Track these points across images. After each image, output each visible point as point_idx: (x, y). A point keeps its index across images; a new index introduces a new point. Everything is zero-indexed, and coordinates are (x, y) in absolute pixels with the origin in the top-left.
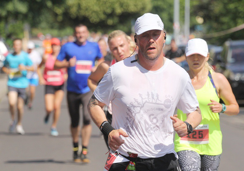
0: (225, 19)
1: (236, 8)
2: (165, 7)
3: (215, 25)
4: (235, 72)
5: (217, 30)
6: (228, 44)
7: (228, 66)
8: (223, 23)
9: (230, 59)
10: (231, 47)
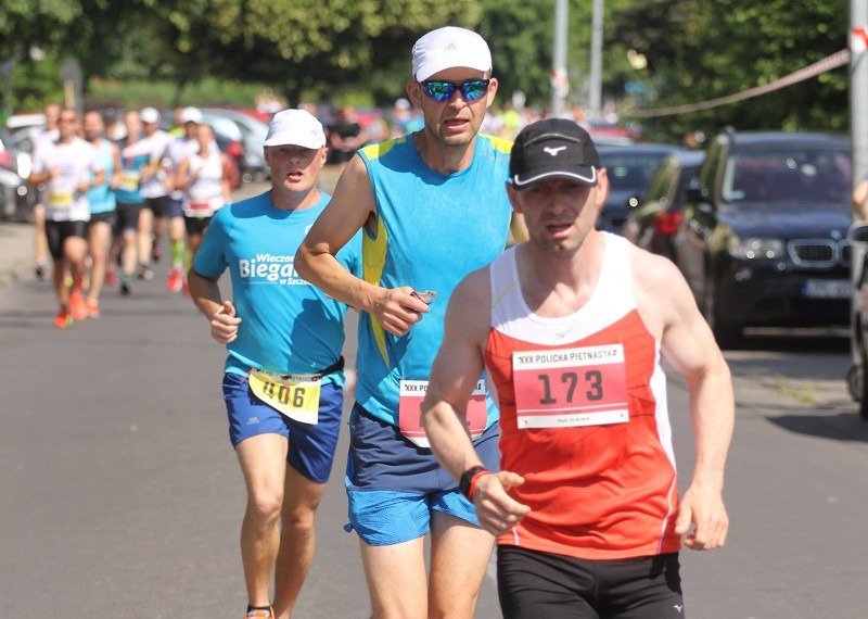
0: (720, 61)
3: (685, 79)
5: (690, 96)
6: (722, 140)
7: (723, 212)
8: (711, 74)
9: (728, 192)
10: (734, 149)
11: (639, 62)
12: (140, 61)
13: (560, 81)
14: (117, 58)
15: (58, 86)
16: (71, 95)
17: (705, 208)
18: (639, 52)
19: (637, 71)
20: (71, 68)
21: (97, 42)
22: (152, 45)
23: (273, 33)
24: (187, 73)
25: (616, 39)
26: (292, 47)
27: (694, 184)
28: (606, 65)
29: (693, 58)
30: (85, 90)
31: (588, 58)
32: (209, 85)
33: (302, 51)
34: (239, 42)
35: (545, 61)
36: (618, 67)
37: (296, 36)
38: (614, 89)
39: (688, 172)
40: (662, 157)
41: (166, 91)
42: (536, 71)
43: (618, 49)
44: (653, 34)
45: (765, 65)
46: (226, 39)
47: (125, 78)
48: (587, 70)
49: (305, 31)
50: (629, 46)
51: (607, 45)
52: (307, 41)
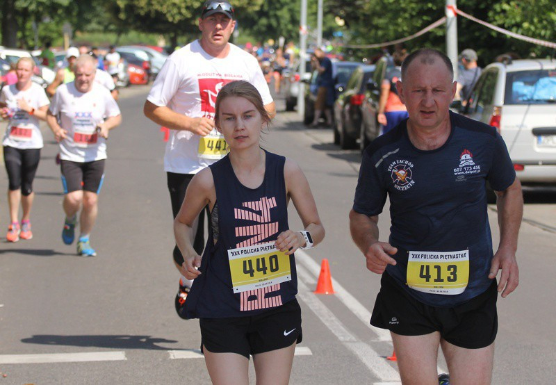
0: (381, 22)
8: (377, 28)
11: (341, 22)
12: (99, 23)
13: (304, 30)
14: (89, 21)
15: (61, 35)
16: (67, 40)
17: (376, 92)
18: (341, 18)
19: (341, 27)
20: (67, 27)
21: (80, 14)
22: (106, 16)
23: (164, 9)
24: (122, 28)
25: (330, 11)
26: (173, 17)
27: (370, 81)
28: (324, 23)
29: (367, 20)
30: (73, 37)
31: (316, 20)
32: (133, 34)
33: (178, 18)
34: (148, 14)
35: (295, 22)
36: (330, 24)
37: (175, 11)
38: (328, 34)
39: (367, 75)
40: (354, 68)
41: (112, 38)
42: (290, 27)
43: (330, 16)
44: (349, 9)
46: (142, 13)
47: (93, 31)
48: (315, 26)
49: (179, 8)
50: (336, 15)
51: (325, 14)
52: (180, 13)
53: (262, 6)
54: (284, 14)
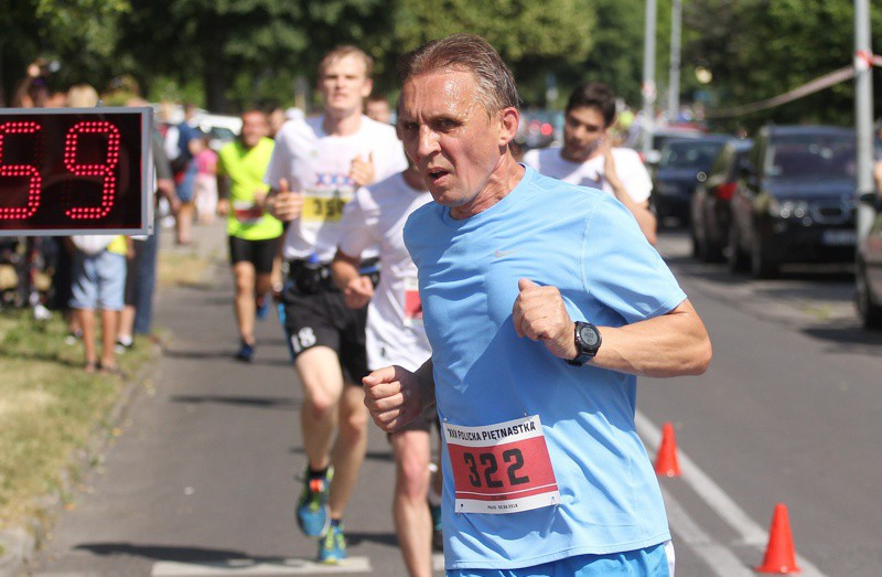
0: (762, 76)
1: (787, 48)
2: (625, 44)
3: (739, 89)
4: (781, 199)
5: (742, 100)
6: (765, 132)
7: (766, 184)
8: (756, 85)
9: (770, 168)
10: (774, 139)
11: (704, 76)
13: (649, 90)
15: (291, 96)
17: (752, 181)
18: (706, 68)
19: (705, 84)
20: (300, 83)
25: (689, 60)
27: (746, 163)
28: (683, 79)
29: (743, 74)
30: (311, 100)
35: (638, 77)
36: (690, 81)
38: (687, 97)
39: (740, 155)
40: (720, 144)
42: (631, 84)
43: (689, 69)
44: (715, 57)
45: (795, 79)
48: (667, 85)
53: (590, 55)
54: (623, 65)
